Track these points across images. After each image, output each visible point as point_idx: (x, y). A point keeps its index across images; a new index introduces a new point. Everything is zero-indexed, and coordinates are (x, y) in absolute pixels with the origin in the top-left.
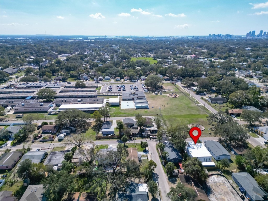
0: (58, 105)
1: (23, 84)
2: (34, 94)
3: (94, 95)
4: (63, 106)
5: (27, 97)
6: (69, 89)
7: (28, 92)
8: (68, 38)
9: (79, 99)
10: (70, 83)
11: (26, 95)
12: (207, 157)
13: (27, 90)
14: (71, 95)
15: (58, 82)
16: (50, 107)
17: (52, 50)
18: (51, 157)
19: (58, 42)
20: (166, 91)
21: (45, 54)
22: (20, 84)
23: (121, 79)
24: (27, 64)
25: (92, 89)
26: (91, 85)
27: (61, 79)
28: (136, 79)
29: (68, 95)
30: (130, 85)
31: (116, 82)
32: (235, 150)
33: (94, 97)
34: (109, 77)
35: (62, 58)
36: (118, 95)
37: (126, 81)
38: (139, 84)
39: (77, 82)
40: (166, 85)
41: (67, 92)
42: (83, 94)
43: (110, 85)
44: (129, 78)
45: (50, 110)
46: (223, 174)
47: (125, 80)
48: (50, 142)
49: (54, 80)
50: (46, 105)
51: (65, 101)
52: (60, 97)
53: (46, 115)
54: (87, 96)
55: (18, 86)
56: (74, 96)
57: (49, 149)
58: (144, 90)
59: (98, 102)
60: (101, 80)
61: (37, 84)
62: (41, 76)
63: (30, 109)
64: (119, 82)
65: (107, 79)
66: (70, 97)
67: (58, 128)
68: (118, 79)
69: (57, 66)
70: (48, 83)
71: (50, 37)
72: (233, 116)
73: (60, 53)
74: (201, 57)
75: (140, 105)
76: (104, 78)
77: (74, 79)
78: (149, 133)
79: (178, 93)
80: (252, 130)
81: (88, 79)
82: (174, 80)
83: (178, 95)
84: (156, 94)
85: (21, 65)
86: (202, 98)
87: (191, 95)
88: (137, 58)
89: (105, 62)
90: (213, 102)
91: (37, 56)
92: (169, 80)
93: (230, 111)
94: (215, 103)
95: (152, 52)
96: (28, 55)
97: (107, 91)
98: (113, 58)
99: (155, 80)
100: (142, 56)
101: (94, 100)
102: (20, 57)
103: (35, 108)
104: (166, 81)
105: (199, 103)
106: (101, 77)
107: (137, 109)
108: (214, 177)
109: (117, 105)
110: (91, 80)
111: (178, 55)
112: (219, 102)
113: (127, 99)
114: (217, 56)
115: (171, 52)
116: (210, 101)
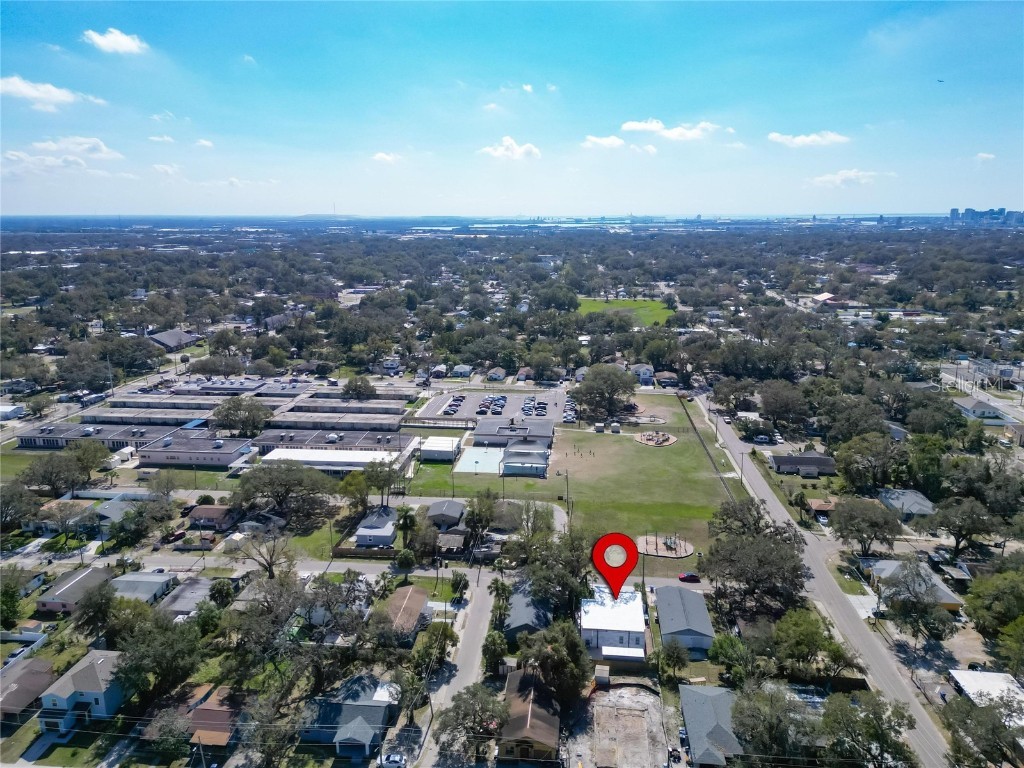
0: (264, 451)
1: (195, 382)
2: (208, 415)
3: (389, 425)
4: (278, 454)
5: (191, 420)
6: (320, 402)
7: (199, 407)
8: (403, 226)
9: (333, 435)
10: (334, 384)
11: (188, 414)
12: (629, 633)
13: (200, 400)
14: (318, 420)
15: (303, 377)
16: (243, 454)
17: (330, 271)
18: (183, 590)
19: (362, 241)
20: (640, 421)
21: (302, 284)
22: (187, 382)
23: (508, 374)
24: (234, 319)
25: (393, 405)
27: (314, 368)
28: (555, 377)
29: (310, 420)
30: (527, 396)
31: (486, 386)
33: (389, 429)
34: (467, 368)
35: (349, 299)
36: (466, 429)
37: (520, 383)
39: (350, 382)
40: (652, 402)
41: (315, 410)
42: (356, 418)
43: (457, 395)
44: (532, 372)
45: (237, 464)
47: (517, 380)
48: (201, 553)
49: (293, 371)
50: (232, 448)
51: (291, 438)
52: (286, 424)
53: (222, 476)
55: (180, 385)
56: (328, 423)
57: (190, 570)
58: (565, 414)
59: (385, 444)
60: (438, 375)
61: (232, 383)
62: (256, 357)
63: (184, 459)
64: (496, 385)
65: (461, 375)
66: (316, 426)
68: (494, 376)
69: (319, 326)
70: (270, 381)
72: (822, 519)
73: (351, 281)
74: (855, 303)
75: (517, 463)
76: (451, 368)
77: (356, 369)
78: (496, 550)
79: (676, 431)
80: (856, 570)
81: (397, 373)
82: (696, 385)
83: (673, 439)
84: (600, 431)
85: (215, 322)
86: (754, 453)
87: (721, 441)
88: (607, 301)
89: (481, 315)
90: (783, 468)
91: (276, 290)
92: (674, 385)
93: (815, 503)
94: (789, 473)
95: (675, 280)
96: (247, 287)
97: (440, 412)
98: (515, 301)
99: (602, 382)
100: (629, 294)
101: (379, 441)
102: (220, 292)
103: (198, 455)
104: (664, 387)
105: (732, 469)
106: (442, 368)
107: (505, 475)
108: (624, 691)
109: (446, 458)
110: (408, 377)
111: (770, 293)
112: (803, 469)
113: (486, 442)
114: (918, 299)
115: (745, 281)
116: (774, 466)
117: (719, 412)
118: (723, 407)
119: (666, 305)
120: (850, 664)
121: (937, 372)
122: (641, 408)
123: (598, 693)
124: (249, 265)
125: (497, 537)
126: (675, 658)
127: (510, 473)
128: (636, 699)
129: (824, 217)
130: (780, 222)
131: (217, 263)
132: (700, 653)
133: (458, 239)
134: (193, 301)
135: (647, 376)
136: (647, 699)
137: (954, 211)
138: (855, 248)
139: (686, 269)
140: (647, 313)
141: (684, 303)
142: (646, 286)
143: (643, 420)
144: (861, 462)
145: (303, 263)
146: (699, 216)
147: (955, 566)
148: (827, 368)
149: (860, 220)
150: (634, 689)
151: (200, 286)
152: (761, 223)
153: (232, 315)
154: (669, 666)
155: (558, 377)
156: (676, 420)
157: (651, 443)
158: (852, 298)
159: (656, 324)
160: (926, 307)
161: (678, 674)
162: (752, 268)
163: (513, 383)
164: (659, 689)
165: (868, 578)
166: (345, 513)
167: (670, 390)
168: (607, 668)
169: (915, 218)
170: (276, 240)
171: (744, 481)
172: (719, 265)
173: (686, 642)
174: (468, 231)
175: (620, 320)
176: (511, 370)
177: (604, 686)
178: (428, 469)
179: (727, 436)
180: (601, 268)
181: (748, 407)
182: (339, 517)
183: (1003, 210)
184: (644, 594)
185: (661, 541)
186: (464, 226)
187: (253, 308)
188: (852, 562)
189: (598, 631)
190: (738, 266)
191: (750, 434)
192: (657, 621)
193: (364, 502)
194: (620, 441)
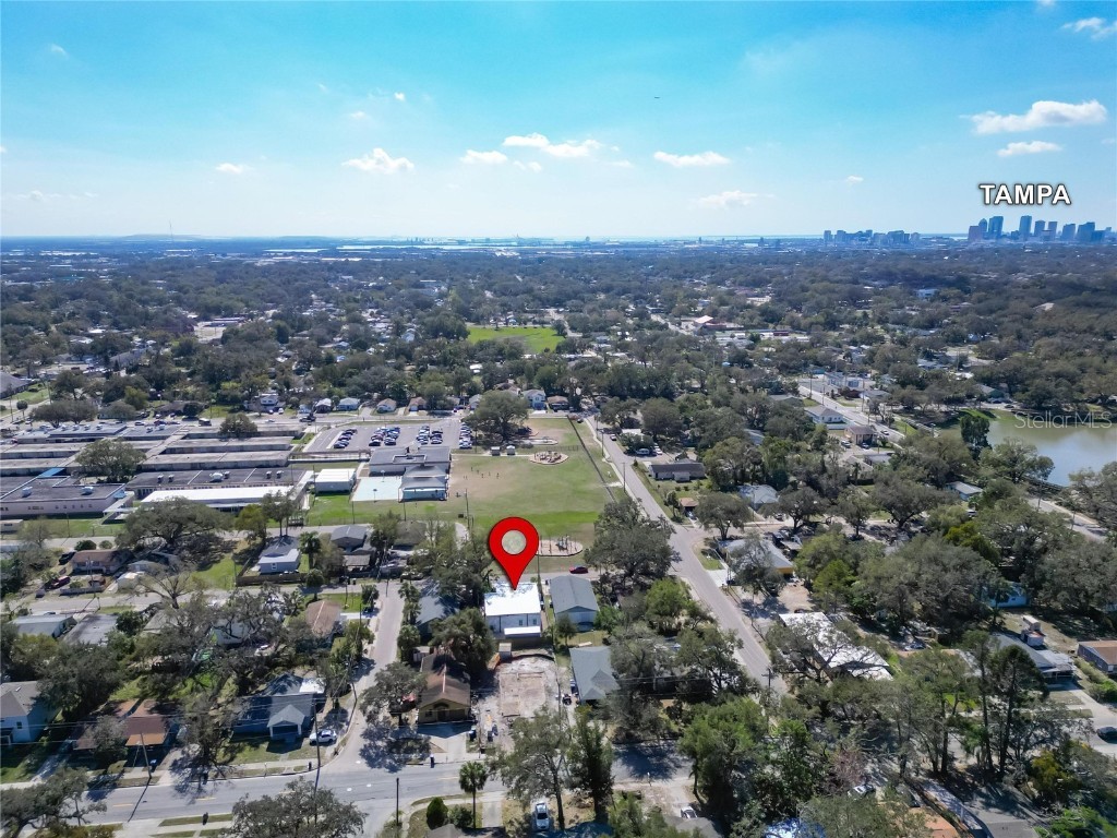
0: (141, 494)
1: (42, 429)
2: (71, 462)
3: (277, 461)
4: (158, 496)
5: (47, 469)
6: (195, 443)
7: (52, 455)
8: (257, 248)
9: (218, 474)
10: (207, 424)
11: (42, 463)
12: (527, 615)
13: (51, 448)
14: (197, 461)
15: (169, 419)
16: (117, 499)
17: (179, 302)
18: (84, 627)
19: (211, 267)
21: (146, 319)
22: (30, 431)
23: (399, 406)
24: (69, 359)
25: (278, 441)
26: (277, 429)
27: (181, 409)
28: (448, 406)
29: (189, 461)
30: (420, 425)
31: (377, 418)
33: (277, 465)
34: (354, 401)
35: (207, 333)
36: (360, 461)
37: (413, 414)
38: (453, 425)
39: (228, 421)
40: (545, 425)
41: (191, 451)
42: (238, 457)
43: (347, 428)
44: (424, 402)
45: (112, 509)
47: (410, 411)
48: (92, 595)
49: (156, 413)
50: (105, 493)
51: (171, 480)
52: (160, 467)
53: (97, 523)
54: (254, 465)
55: (22, 433)
56: (208, 463)
57: (84, 611)
60: (323, 410)
61: (87, 429)
62: (107, 400)
63: (49, 507)
65: (349, 408)
66: (194, 467)
67: (124, 560)
68: (385, 408)
69: (178, 364)
70: (131, 425)
71: (188, 245)
72: (690, 514)
73: (207, 313)
74: (732, 325)
75: (417, 488)
76: (336, 402)
77: (230, 408)
78: (402, 564)
79: (567, 450)
80: (715, 552)
81: (276, 410)
82: (585, 407)
83: (564, 457)
84: (496, 454)
85: (46, 363)
86: (636, 464)
87: (607, 456)
88: (498, 329)
89: (363, 346)
90: (661, 475)
91: (115, 324)
92: (565, 408)
93: (685, 501)
94: (665, 479)
95: (564, 306)
96: (79, 322)
97: (330, 447)
98: (399, 330)
99: (495, 407)
100: (520, 321)
101: (269, 477)
102: (46, 330)
103: (64, 503)
104: (556, 411)
105: (617, 480)
106: (327, 402)
107: (404, 501)
108: (524, 661)
109: (342, 489)
110: (290, 413)
111: (654, 318)
112: (678, 475)
113: (383, 471)
114: (787, 319)
115: (631, 306)
116: (653, 474)
117: (606, 430)
118: (609, 427)
119: (556, 332)
120: (704, 618)
121: (796, 384)
122: (535, 431)
123: (502, 665)
124: (74, 297)
125: (402, 553)
126: (566, 629)
127: (409, 498)
128: (534, 665)
129: (710, 239)
130: (667, 244)
131: (32, 295)
132: (588, 625)
133: (327, 263)
134: (13, 340)
135: (539, 401)
136: (544, 664)
137: (827, 233)
138: (735, 271)
139: (576, 295)
140: (537, 340)
141: (573, 329)
142: (535, 312)
143: (537, 442)
144: (727, 466)
145: (142, 293)
146: (587, 238)
147: (793, 540)
148: (703, 386)
149: (743, 242)
150: (533, 659)
151: (16, 323)
152: (650, 246)
153: (67, 355)
154: (561, 636)
155: (452, 406)
156: (567, 440)
157: (545, 462)
158: (730, 321)
159: (547, 350)
160: (793, 327)
161: (569, 643)
162: (638, 292)
163: (405, 414)
164: (554, 656)
165: (724, 556)
166: (243, 546)
167: (562, 414)
168: (509, 645)
169: (791, 240)
170: (100, 266)
171: (627, 488)
172: (607, 290)
173: (575, 618)
174: (337, 254)
175: (511, 347)
176: (402, 401)
177: (507, 659)
178: (324, 500)
179: (613, 451)
180: (488, 294)
181: (632, 424)
182: (237, 551)
183: (870, 231)
184: (539, 586)
185: (554, 544)
186: (331, 248)
187: (93, 347)
188: (713, 545)
189: (500, 616)
190: (625, 292)
191: (633, 448)
192: (552, 606)
193: (263, 534)
194: (516, 461)
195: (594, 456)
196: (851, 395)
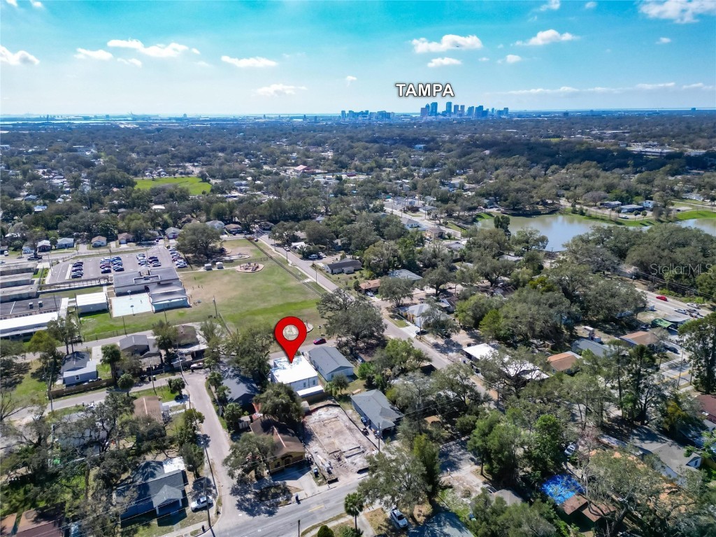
3: (28, 293)
12: (309, 379)
20: (232, 259)
23: (108, 241)
25: (21, 277)
26: (15, 268)
28: (152, 238)
30: (137, 254)
31: (95, 251)
32: (362, 356)
33: (29, 297)
34: (71, 240)
36: (102, 285)
37: (124, 246)
38: (163, 248)
40: (233, 245)
43: (75, 261)
44: (131, 236)
46: (338, 404)
47: (120, 244)
54: (8, 299)
58: (176, 262)
59: (41, 309)
60: (44, 249)
64: (102, 250)
65: (66, 246)
68: (98, 243)
72: (369, 294)
75: (164, 300)
76: (54, 243)
78: (189, 358)
79: (261, 260)
80: (397, 315)
81: (2, 253)
82: (254, 230)
83: (261, 266)
84: (209, 269)
86: (313, 266)
87: (290, 262)
88: (154, 179)
89: (51, 198)
90: (334, 272)
92: (240, 232)
93: (363, 286)
94: (339, 273)
95: (197, 162)
97: (67, 277)
99: (200, 235)
100: (169, 173)
101: (31, 307)
104: (234, 235)
105: (307, 277)
106: (46, 243)
107: (157, 311)
108: (320, 411)
109: (101, 309)
110: (15, 255)
111: (266, 168)
112: (346, 269)
113: (129, 291)
115: (247, 161)
116: (330, 270)
117: (278, 245)
118: (279, 242)
119: (201, 180)
122: (228, 250)
123: (306, 418)
127: (160, 309)
128: (329, 413)
129: (270, 116)
130: (243, 119)
132: (349, 378)
135: (221, 229)
139: (203, 154)
140: (190, 186)
141: (214, 177)
142: (178, 166)
143: (233, 258)
144: (374, 260)
146: (184, 115)
147: (440, 302)
152: (232, 120)
155: (154, 238)
156: (255, 254)
157: (248, 271)
158: (317, 168)
159: (204, 193)
160: (357, 171)
161: (344, 392)
163: (117, 246)
165: (406, 318)
167: (239, 236)
168: (306, 402)
171: (318, 282)
172: (223, 150)
176: (112, 238)
177: (308, 412)
178: (88, 320)
179: (293, 259)
180: (134, 156)
181: (296, 239)
188: (394, 311)
190: (235, 150)
191: (306, 256)
192: (316, 369)
194: (227, 273)
195: (282, 263)
196: (415, 210)
